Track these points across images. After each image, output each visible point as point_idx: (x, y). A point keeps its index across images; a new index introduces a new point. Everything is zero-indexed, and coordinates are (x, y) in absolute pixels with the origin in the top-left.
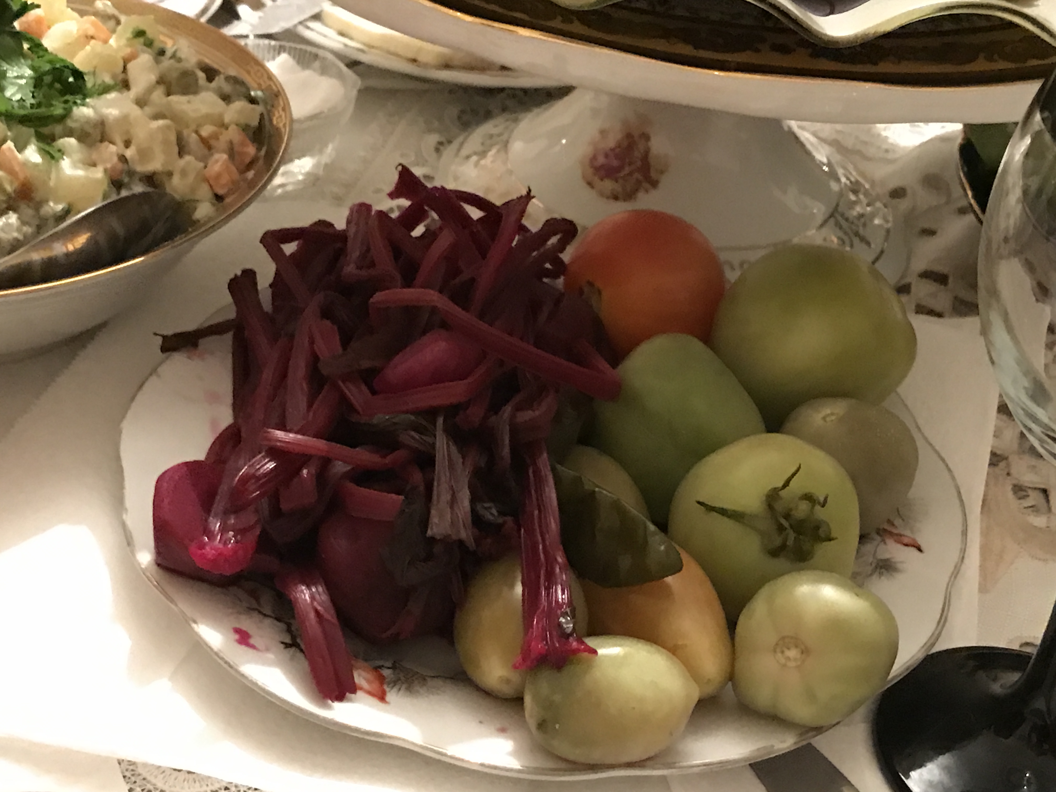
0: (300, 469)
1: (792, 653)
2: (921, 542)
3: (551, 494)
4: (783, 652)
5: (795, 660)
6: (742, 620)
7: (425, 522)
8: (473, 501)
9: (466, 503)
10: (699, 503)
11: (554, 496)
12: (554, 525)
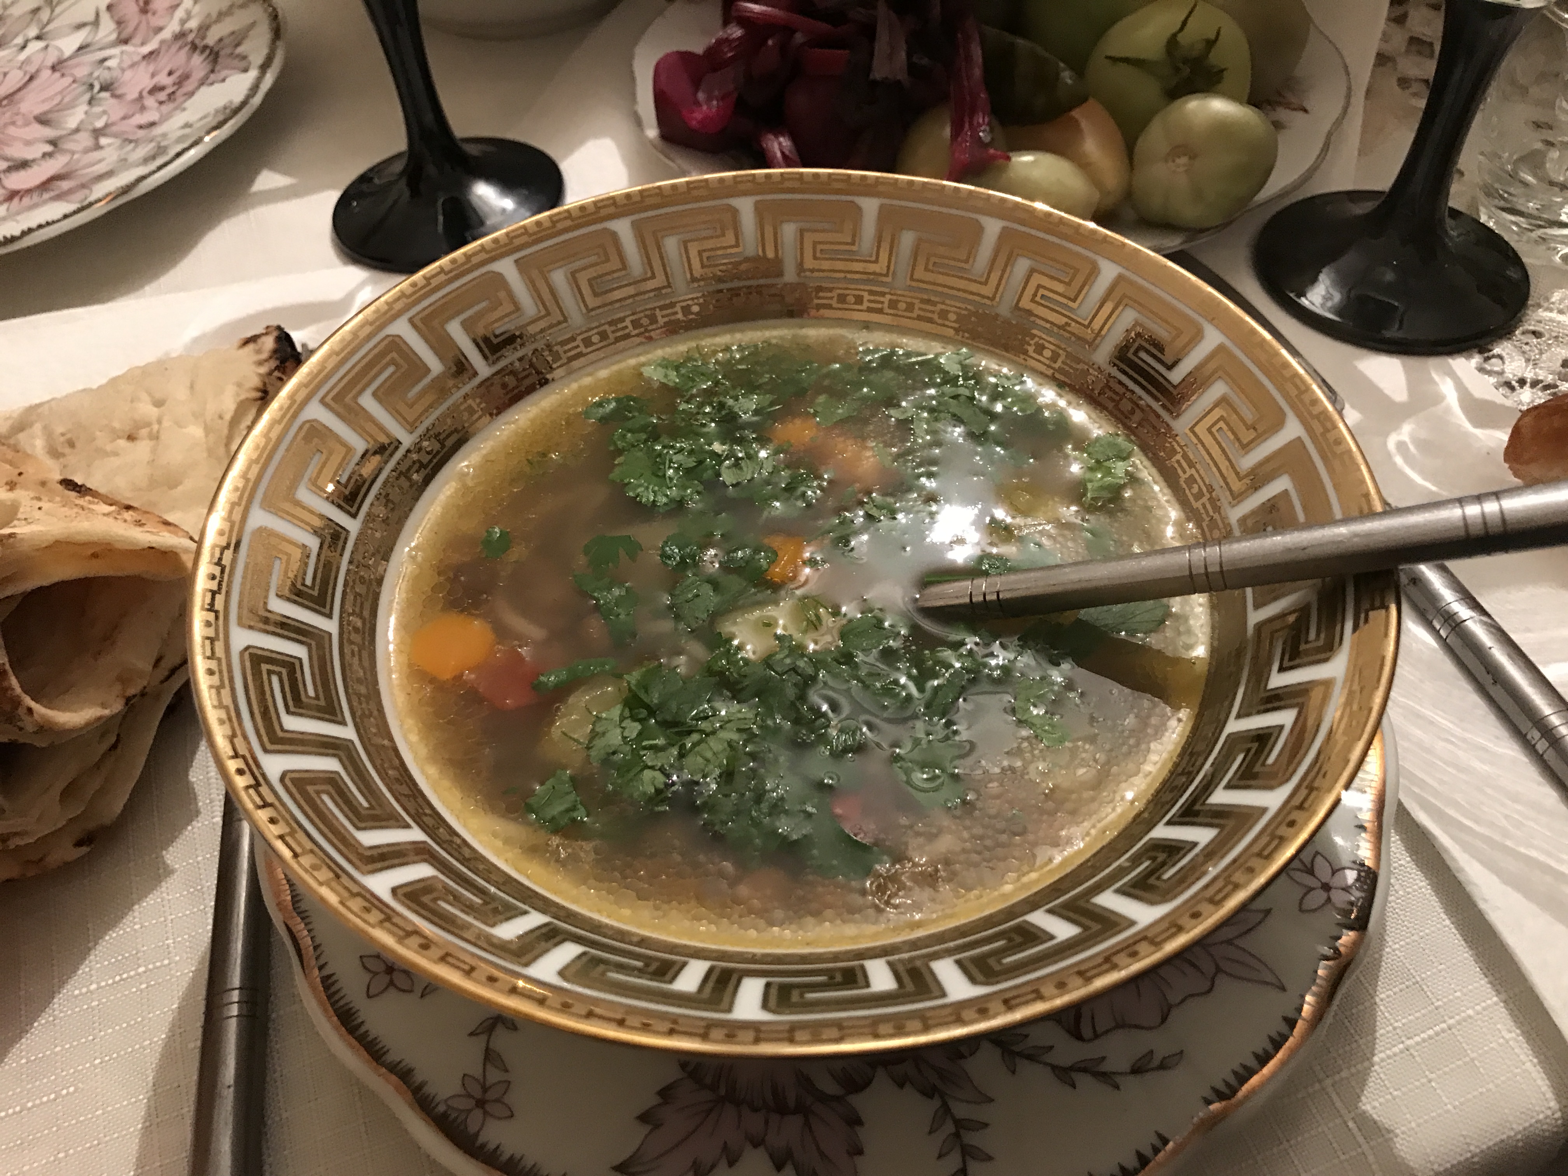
0: (766, 41)
1: (1183, 160)
2: (1308, 108)
3: (977, 53)
4: (1174, 161)
5: (1184, 165)
6: (1140, 142)
7: (869, 69)
8: (909, 55)
9: (903, 55)
10: (1107, 57)
11: (980, 52)
12: (977, 72)
